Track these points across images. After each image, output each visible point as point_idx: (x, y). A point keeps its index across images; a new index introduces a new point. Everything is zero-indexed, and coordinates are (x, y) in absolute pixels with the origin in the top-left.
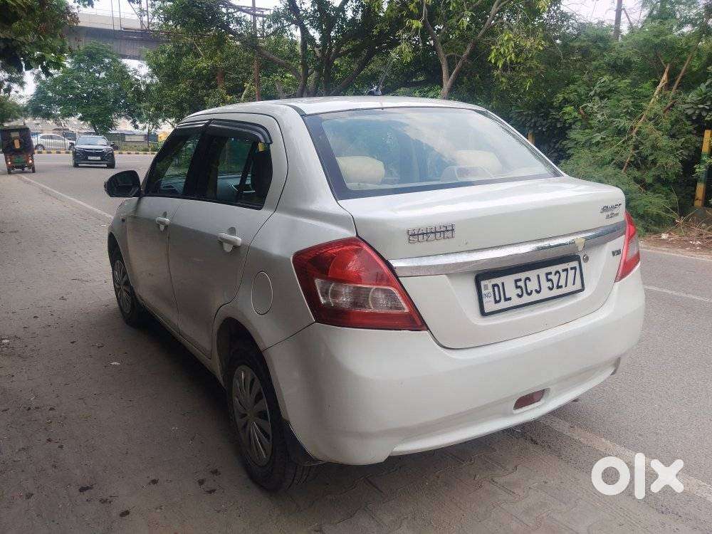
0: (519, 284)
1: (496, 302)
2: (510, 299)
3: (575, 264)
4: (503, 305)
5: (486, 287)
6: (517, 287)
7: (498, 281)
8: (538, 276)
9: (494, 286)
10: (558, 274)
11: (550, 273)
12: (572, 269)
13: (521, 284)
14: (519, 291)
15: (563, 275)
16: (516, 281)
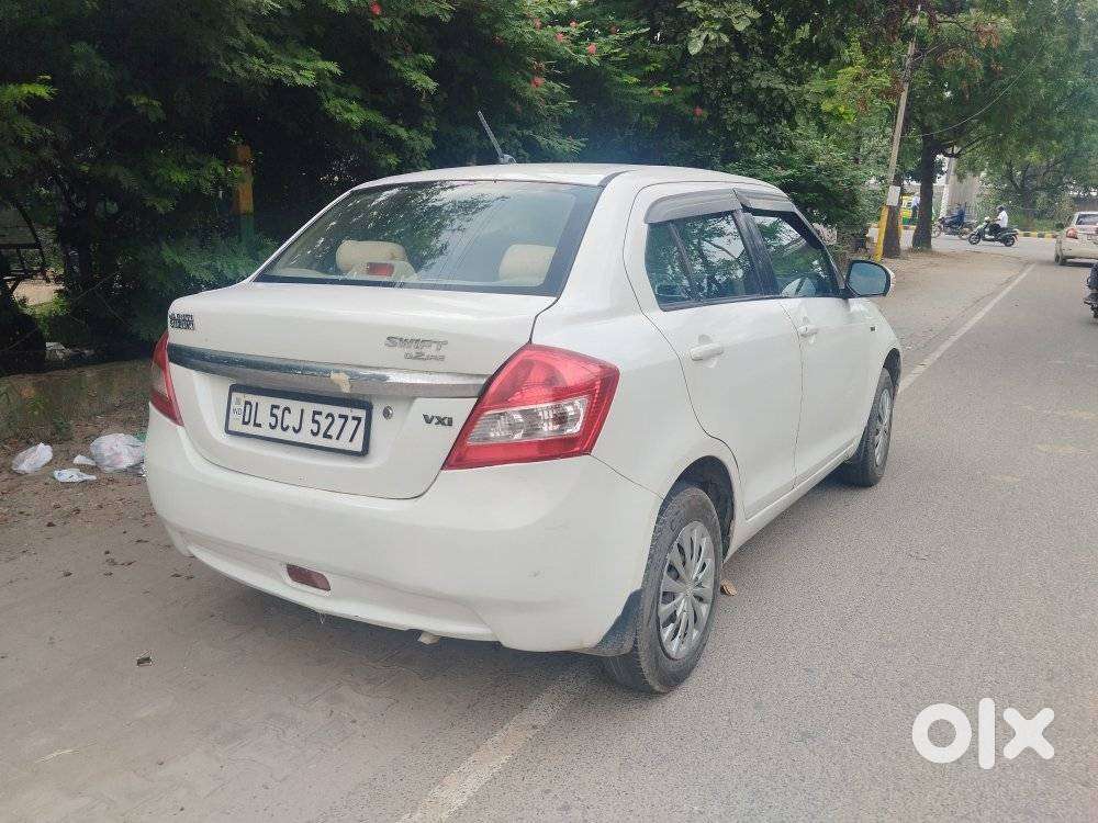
0: (275, 411)
1: (244, 423)
2: (259, 426)
3: (362, 414)
4: (250, 429)
5: (238, 402)
6: (273, 415)
7: (253, 399)
8: (302, 411)
9: (247, 403)
10: (330, 419)
11: (320, 413)
12: (354, 418)
13: (278, 412)
14: (273, 421)
15: (339, 422)
16: (274, 407)
